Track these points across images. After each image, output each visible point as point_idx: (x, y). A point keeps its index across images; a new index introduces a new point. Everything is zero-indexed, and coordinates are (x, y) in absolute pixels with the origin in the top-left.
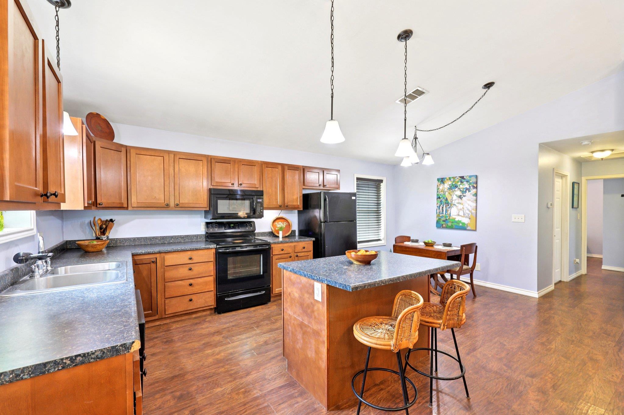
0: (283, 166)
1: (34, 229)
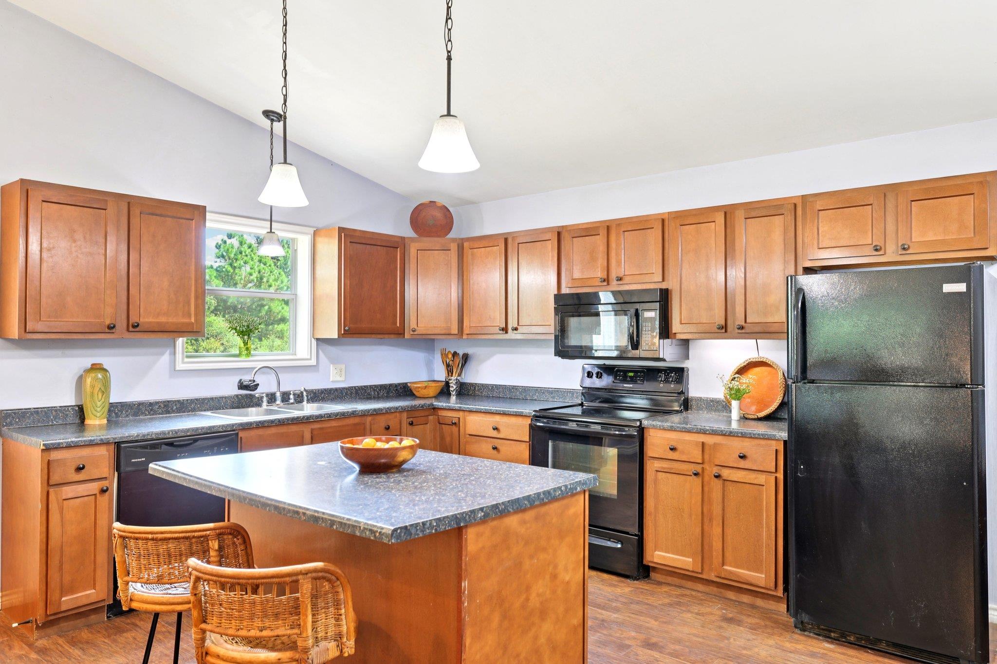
0: (728, 212)
1: (310, 359)
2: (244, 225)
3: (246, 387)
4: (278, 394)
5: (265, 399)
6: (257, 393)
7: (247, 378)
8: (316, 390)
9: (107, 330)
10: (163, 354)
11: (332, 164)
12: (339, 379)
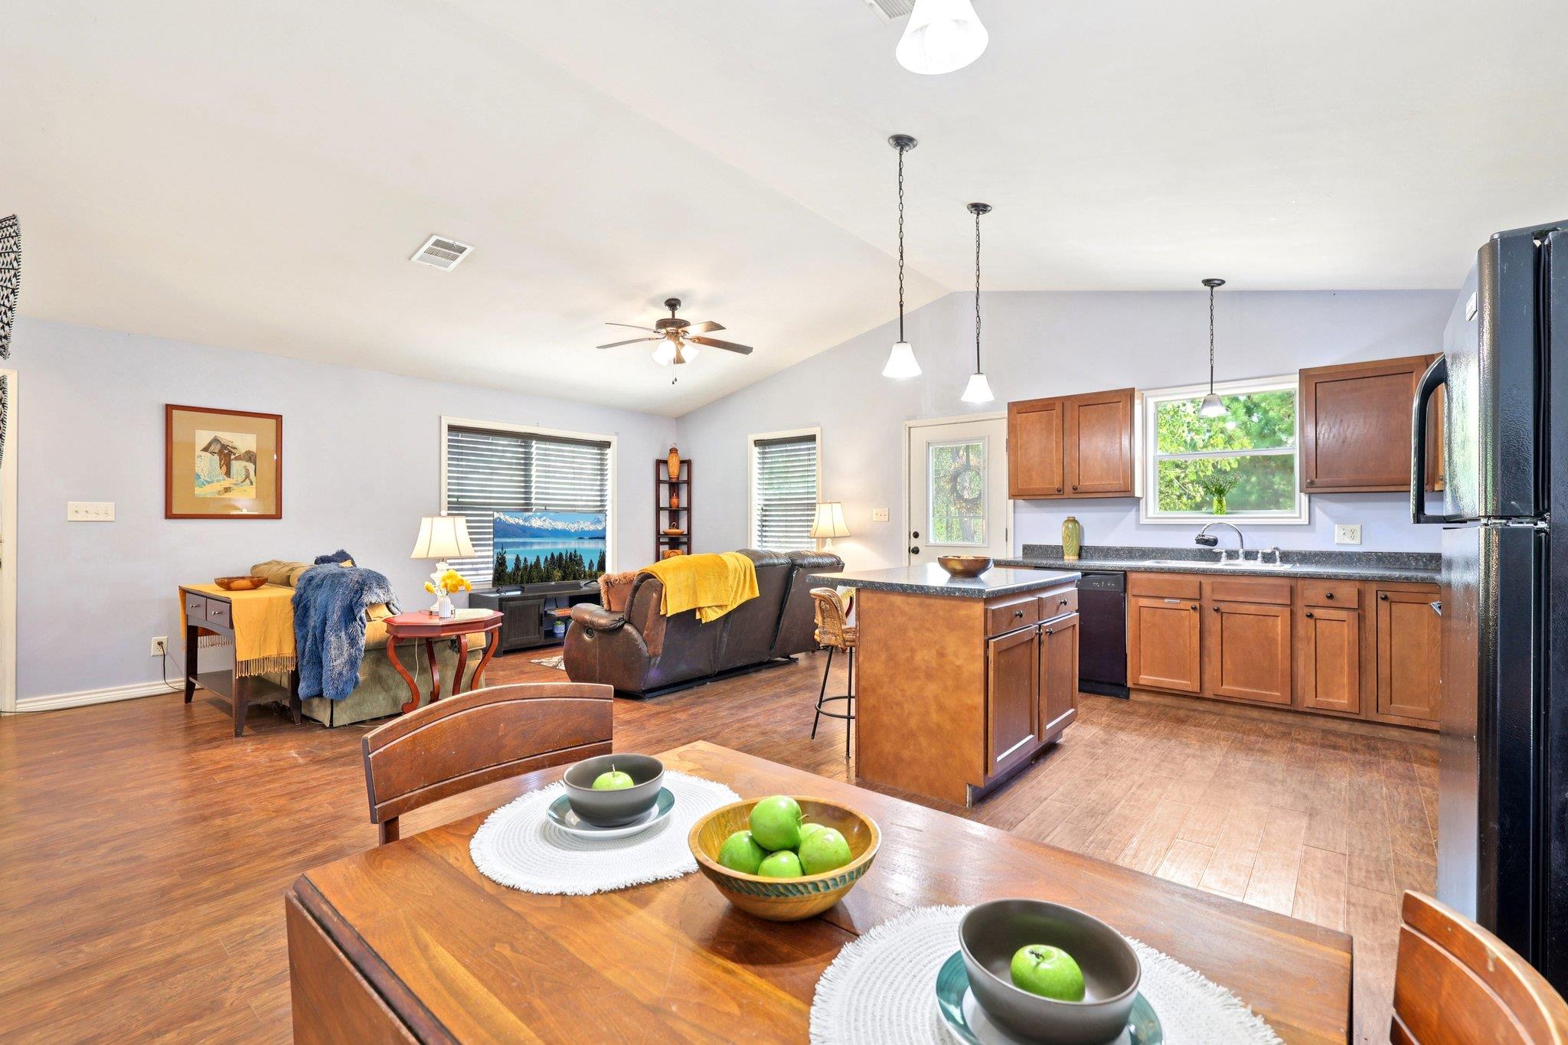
1: (1300, 517)
2: (1228, 388)
3: (1206, 542)
4: (1241, 551)
5: (1224, 554)
6: (1216, 549)
7: (1210, 535)
8: (1306, 552)
9: (1057, 493)
10: (1131, 510)
11: (1334, 293)
12: (1347, 540)
